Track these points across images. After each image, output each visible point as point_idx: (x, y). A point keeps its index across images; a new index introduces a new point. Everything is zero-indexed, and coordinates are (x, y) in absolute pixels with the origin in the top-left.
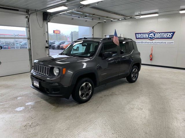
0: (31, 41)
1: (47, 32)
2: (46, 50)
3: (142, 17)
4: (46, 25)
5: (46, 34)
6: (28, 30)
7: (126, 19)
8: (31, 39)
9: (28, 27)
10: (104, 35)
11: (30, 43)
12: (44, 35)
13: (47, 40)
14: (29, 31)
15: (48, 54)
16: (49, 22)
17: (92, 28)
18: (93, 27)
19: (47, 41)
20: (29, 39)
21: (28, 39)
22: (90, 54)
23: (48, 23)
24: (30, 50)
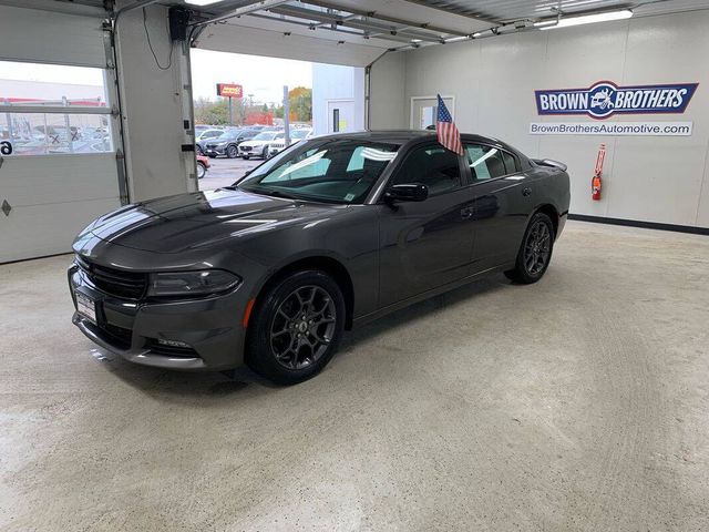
0: (125, 122)
1: (189, 87)
2: (183, 160)
3: (564, 23)
4: (183, 58)
5: (185, 93)
6: (113, 78)
7: (499, 34)
8: (125, 114)
9: (112, 68)
10: (412, 98)
11: (122, 132)
12: (175, 100)
13: (188, 118)
14: (117, 82)
15: (191, 176)
16: (194, 47)
17: (363, 70)
18: (368, 69)
19: (186, 125)
20: (117, 113)
21: (112, 113)
23: (191, 49)
24: (121, 157)
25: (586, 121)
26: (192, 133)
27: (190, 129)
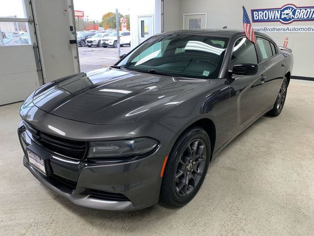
0: (37, 27)
1: (72, 7)
2: (70, 49)
5: (70, 10)
8: (36, 22)
10: (184, 14)
11: (35, 33)
12: (64, 14)
13: (72, 25)
14: (30, 3)
15: (75, 58)
19: (71, 28)
20: (32, 21)
21: (29, 21)
24: (36, 48)
25: (278, 25)
26: (75, 34)
27: (74, 31)
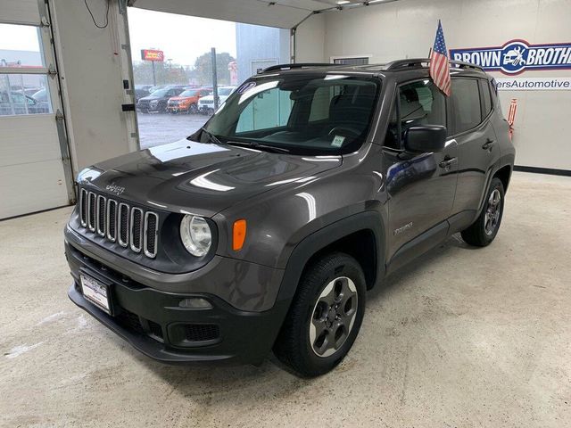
0: (64, 82)
1: (127, 47)
2: (123, 120)
4: (120, 17)
5: (123, 52)
6: (48, 37)
8: (63, 74)
9: (47, 26)
10: (332, 58)
11: (60, 93)
12: (114, 60)
13: (127, 78)
14: (53, 41)
15: (133, 135)
16: (131, 5)
17: (289, 32)
18: (294, 30)
19: (126, 84)
20: (54, 73)
21: (50, 73)
22: (342, 139)
24: (61, 118)
26: (132, 93)
27: (130, 89)
